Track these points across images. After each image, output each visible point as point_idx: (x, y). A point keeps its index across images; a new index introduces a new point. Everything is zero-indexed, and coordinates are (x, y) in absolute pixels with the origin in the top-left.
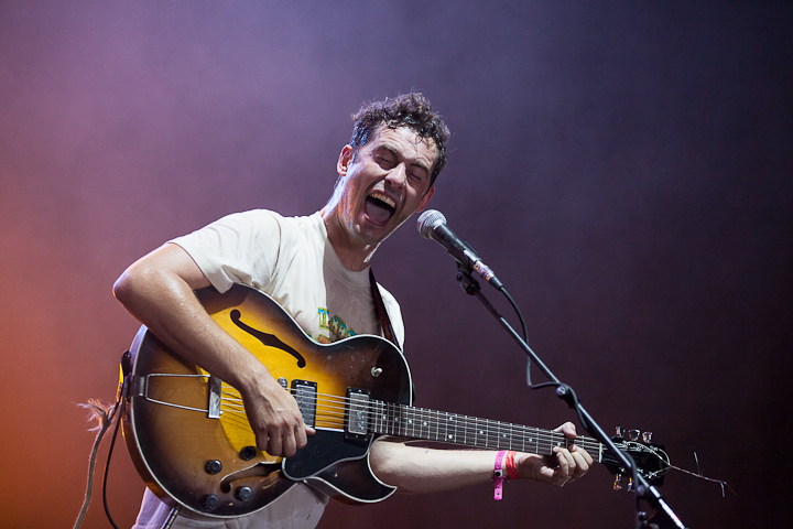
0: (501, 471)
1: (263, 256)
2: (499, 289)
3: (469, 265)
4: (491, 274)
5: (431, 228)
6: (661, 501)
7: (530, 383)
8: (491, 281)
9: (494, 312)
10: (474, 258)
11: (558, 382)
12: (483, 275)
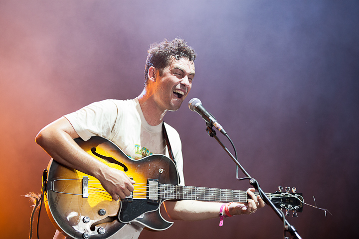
0: (222, 213)
1: (108, 123)
2: (225, 135)
3: (212, 123)
4: (221, 128)
5: (194, 106)
6: (296, 232)
7: (237, 178)
8: (221, 131)
9: (222, 145)
10: (214, 120)
11: (250, 177)
12: (217, 128)
